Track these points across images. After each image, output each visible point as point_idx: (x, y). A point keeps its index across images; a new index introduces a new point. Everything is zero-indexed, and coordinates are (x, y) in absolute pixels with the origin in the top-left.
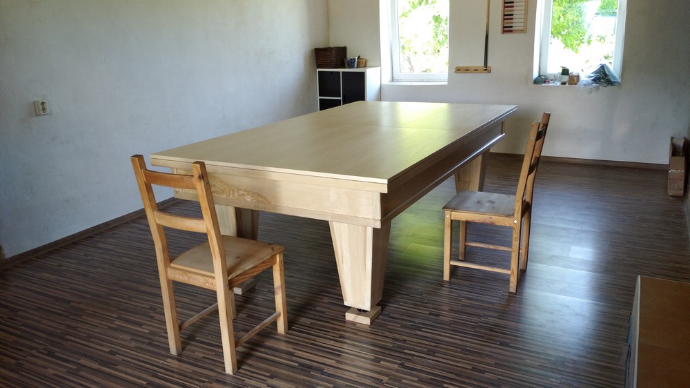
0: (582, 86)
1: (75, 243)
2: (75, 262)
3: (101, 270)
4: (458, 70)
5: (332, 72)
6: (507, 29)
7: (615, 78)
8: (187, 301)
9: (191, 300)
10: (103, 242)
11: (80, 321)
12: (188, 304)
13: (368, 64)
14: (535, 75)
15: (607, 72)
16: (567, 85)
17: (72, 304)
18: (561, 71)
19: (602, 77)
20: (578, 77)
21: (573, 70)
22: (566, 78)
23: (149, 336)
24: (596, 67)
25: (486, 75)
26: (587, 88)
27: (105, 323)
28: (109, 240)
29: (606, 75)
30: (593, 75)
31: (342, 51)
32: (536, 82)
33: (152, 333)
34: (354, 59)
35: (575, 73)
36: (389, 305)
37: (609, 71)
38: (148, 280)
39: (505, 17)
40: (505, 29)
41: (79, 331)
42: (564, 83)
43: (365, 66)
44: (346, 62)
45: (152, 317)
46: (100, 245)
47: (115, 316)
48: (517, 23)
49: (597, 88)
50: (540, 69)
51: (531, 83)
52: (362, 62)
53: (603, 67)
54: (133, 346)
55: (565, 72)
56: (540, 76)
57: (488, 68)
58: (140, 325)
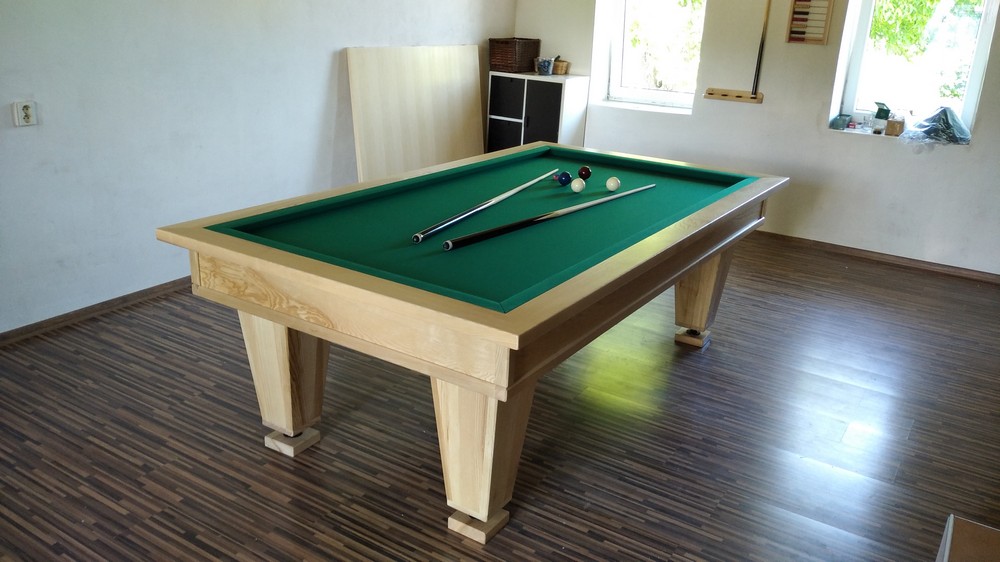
0: (908, 140)
1: (67, 327)
2: (57, 362)
3: (90, 383)
4: (711, 94)
5: (512, 79)
6: (796, 36)
7: (962, 131)
8: (204, 458)
9: (213, 458)
10: (108, 331)
11: (30, 479)
12: (203, 464)
13: (571, 70)
14: (834, 113)
15: (950, 121)
16: (883, 135)
17: (28, 443)
18: (875, 109)
19: (942, 129)
20: (902, 124)
21: (897, 113)
22: (882, 124)
23: (125, 523)
24: (934, 111)
25: (753, 106)
26: (915, 143)
27: (65, 488)
28: (121, 328)
29: (948, 126)
30: (927, 124)
31: (534, 45)
32: (834, 125)
33: (133, 518)
34: (549, 63)
35: (898, 118)
36: (526, 505)
37: (954, 120)
38: (157, 411)
39: (796, 16)
40: (794, 35)
41: (21, 499)
42: (877, 132)
43: (566, 73)
44: (536, 63)
45: (140, 485)
46: (105, 336)
47: (85, 474)
48: (814, 28)
49: (931, 146)
50: (842, 103)
51: (825, 127)
52: (560, 66)
53: (944, 112)
54: (94, 539)
55: (883, 113)
56: (841, 115)
57: (759, 96)
58: (116, 496)
